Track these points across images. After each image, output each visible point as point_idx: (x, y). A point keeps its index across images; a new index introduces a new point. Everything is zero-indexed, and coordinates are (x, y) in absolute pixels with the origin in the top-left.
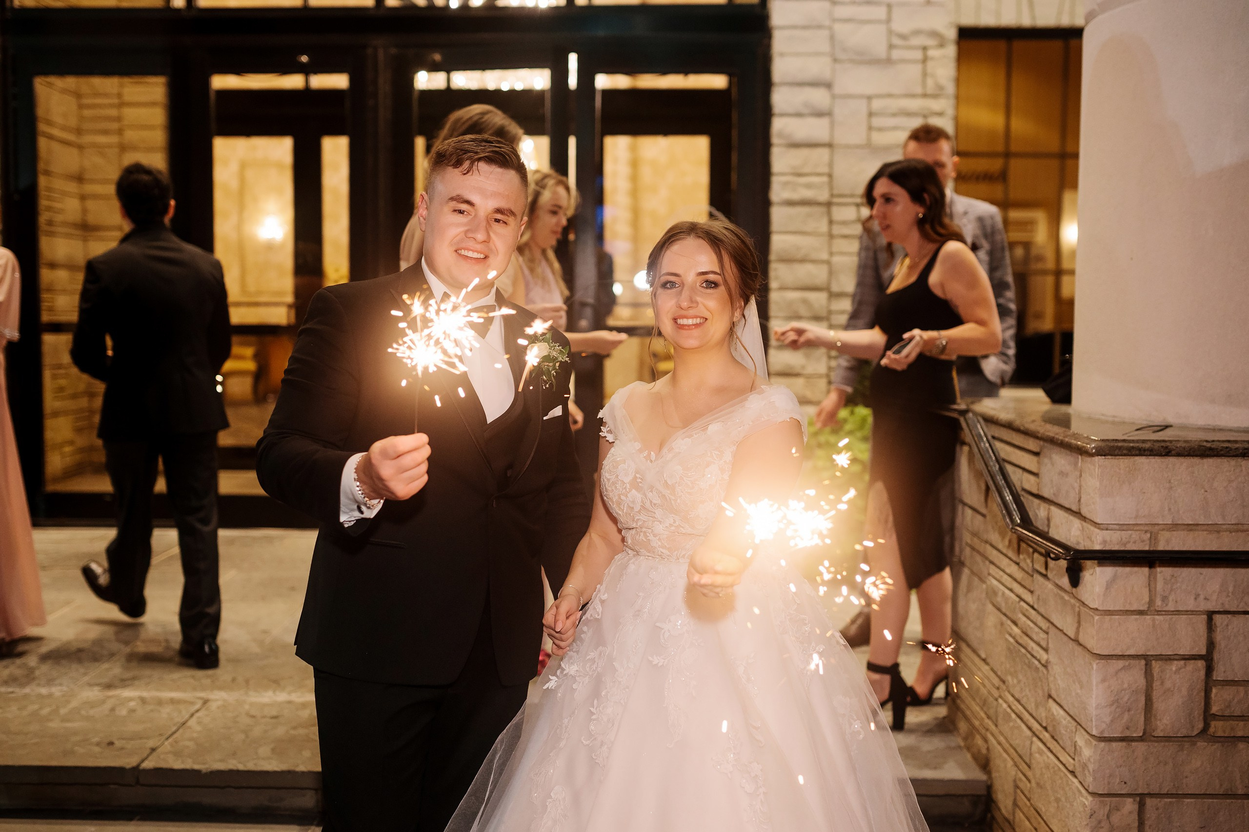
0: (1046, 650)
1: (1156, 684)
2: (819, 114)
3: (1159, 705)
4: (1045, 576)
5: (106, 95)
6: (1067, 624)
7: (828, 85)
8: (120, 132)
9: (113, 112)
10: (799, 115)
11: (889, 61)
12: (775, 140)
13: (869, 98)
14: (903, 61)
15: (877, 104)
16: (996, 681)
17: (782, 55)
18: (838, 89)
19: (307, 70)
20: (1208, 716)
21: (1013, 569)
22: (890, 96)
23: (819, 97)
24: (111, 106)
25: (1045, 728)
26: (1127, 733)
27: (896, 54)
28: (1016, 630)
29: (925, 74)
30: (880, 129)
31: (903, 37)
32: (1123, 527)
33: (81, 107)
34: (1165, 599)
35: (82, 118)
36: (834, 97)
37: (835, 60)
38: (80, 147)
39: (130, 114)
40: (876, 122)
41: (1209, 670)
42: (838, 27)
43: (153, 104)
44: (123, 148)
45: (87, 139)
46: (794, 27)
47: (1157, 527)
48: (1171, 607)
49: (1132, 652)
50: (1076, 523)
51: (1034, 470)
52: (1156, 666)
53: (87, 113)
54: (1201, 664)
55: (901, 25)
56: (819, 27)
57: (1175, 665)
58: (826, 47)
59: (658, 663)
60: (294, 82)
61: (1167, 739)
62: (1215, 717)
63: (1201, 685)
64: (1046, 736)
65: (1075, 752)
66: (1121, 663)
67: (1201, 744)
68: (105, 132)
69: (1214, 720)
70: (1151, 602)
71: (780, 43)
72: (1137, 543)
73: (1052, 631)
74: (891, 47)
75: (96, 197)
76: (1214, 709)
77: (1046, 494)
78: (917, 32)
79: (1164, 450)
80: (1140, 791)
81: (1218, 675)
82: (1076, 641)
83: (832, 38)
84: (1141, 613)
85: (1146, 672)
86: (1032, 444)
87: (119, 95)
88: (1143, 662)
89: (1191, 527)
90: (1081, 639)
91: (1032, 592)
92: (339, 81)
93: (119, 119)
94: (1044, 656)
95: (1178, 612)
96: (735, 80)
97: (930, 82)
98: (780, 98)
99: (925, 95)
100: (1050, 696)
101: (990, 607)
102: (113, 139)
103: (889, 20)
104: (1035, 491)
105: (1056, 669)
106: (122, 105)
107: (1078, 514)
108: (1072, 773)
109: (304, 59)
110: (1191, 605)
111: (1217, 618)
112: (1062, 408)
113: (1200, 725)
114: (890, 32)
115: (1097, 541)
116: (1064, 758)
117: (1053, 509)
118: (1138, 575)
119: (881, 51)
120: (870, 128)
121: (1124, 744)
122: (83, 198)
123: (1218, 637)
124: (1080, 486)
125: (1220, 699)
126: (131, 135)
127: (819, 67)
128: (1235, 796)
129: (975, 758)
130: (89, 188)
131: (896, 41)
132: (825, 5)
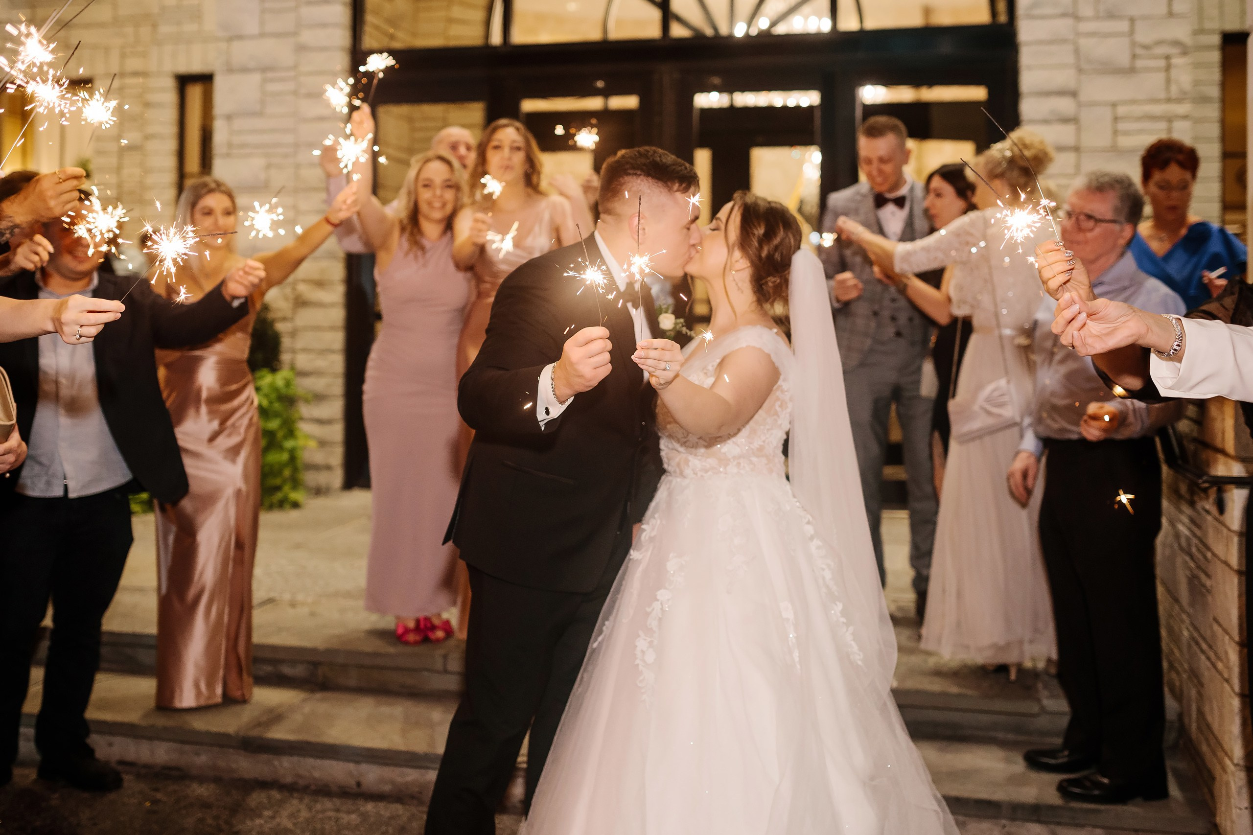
2: (1065, 120)
7: (1074, 94)
10: (1045, 122)
11: (1132, 70)
13: (1114, 105)
14: (1148, 70)
15: (1121, 110)
17: (1030, 67)
18: (1083, 97)
19: (606, 93)
22: (1133, 102)
23: (1065, 105)
27: (1139, 63)
29: (1168, 81)
30: (1126, 133)
31: (1146, 47)
33: (413, 130)
36: (1080, 105)
37: (1080, 71)
40: (1121, 126)
42: (1083, 42)
46: (1040, 42)
55: (1144, 35)
56: (1063, 41)
58: (1070, 59)
60: (595, 104)
71: (1026, 58)
74: (1134, 56)
78: (1160, 43)
83: (1077, 51)
92: (631, 102)
96: (993, 91)
97: (1174, 89)
98: (1029, 106)
99: (1169, 100)
103: (1132, 32)
114: (1134, 44)
119: (1124, 60)
120: (1115, 132)
127: (1065, 78)
131: (1139, 51)
132: (1069, 22)
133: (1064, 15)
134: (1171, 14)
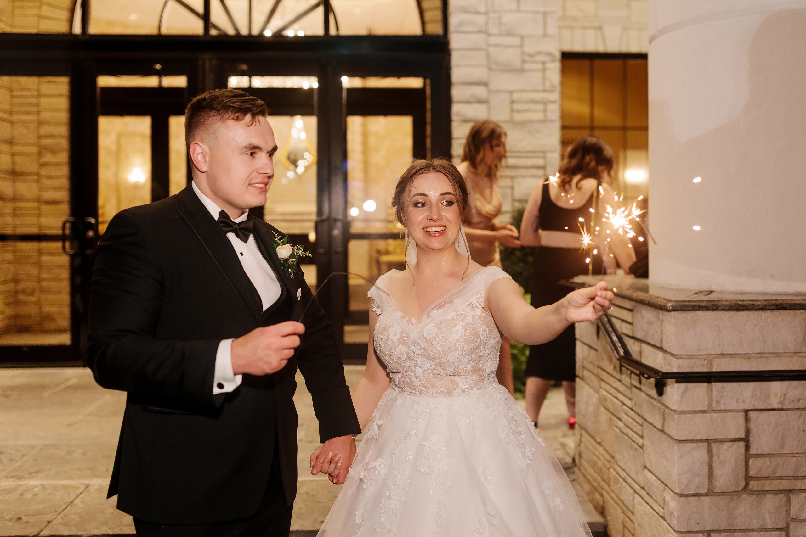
0: (642, 437)
1: (715, 458)
2: (481, 102)
3: (717, 472)
4: (639, 389)
5: (29, 90)
6: (656, 420)
7: (486, 84)
8: (38, 113)
9: (34, 100)
10: (468, 102)
11: (522, 71)
12: (454, 117)
13: (511, 92)
14: (531, 70)
15: (516, 96)
16: (608, 457)
17: (458, 66)
18: (492, 87)
19: (160, 74)
20: (748, 478)
21: (617, 385)
22: (523, 91)
23: (481, 91)
24: (33, 96)
25: (643, 488)
26: (698, 491)
27: (527, 66)
28: (620, 424)
29: (544, 78)
30: (519, 111)
31: (531, 56)
32: (690, 356)
33: (12, 97)
34: (718, 402)
35: (13, 104)
36: (490, 92)
37: (490, 69)
38: (12, 123)
39: (44, 101)
40: (516, 107)
41: (747, 447)
42: (491, 49)
43: (60, 95)
44: (40, 123)
45: (16, 117)
46: (465, 49)
47: (711, 356)
48: (722, 407)
49: (699, 437)
50: (660, 354)
51: (630, 320)
52: (714, 446)
53: (16, 101)
54: (742, 444)
55: (529, 48)
56: (480, 49)
57: (726, 445)
58: (484, 62)
59: (424, 471)
60: (151, 82)
61: (723, 494)
62: (752, 478)
63: (742, 458)
64: (643, 493)
65: (664, 504)
66: (693, 445)
67: (744, 496)
68: (28, 113)
69: (751, 480)
70: (710, 404)
71: (456, 59)
72: (700, 367)
73: (645, 424)
74: (524, 61)
75: (22, 154)
76: (751, 473)
77: (638, 335)
78: (539, 53)
79: (714, 307)
80: (707, 529)
81: (753, 451)
82: (662, 431)
83: (488, 56)
84: (704, 412)
85: (708, 451)
86: (628, 304)
87: (38, 90)
88: (706, 444)
89: (733, 356)
90: (666, 430)
91: (631, 399)
92: (180, 81)
93: (37, 105)
94: (640, 441)
95: (726, 411)
96: (428, 81)
97: (548, 83)
98: (456, 92)
99: (544, 91)
100: (645, 467)
101: (602, 409)
102: (34, 118)
103: (522, 45)
104: (630, 334)
105: (649, 449)
106: (39, 96)
107: (661, 349)
108: (663, 518)
109: (158, 67)
110: (734, 406)
111: (751, 414)
112: (643, 281)
113: (743, 484)
114: (523, 53)
115: (675, 367)
116: (656, 507)
117: (644, 346)
118: (700, 388)
119: (517, 64)
120: (512, 111)
121: (696, 498)
122: (13, 155)
123: (752, 426)
124: (662, 331)
125: (755, 466)
126: (45, 115)
127: (480, 74)
128: (766, 530)
129: (596, 507)
130: (16, 149)
131: (526, 58)
132: (483, 36)
133: (480, 32)
134: (545, 35)
